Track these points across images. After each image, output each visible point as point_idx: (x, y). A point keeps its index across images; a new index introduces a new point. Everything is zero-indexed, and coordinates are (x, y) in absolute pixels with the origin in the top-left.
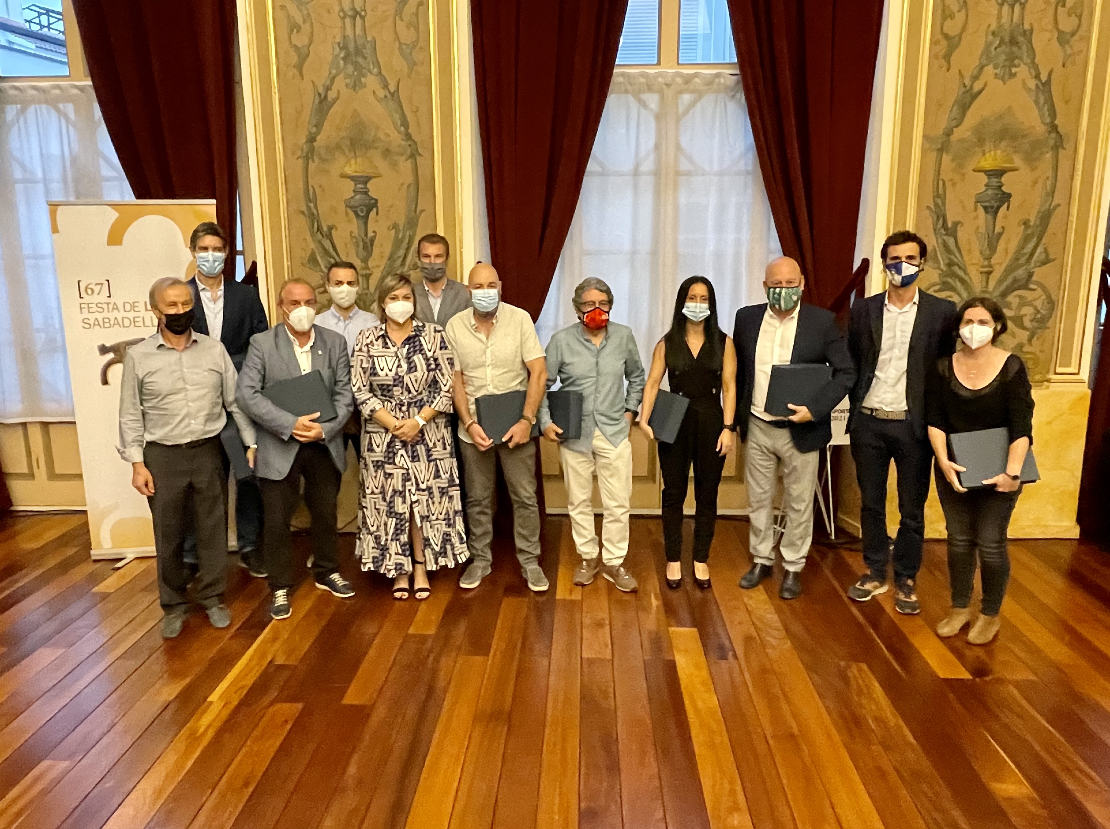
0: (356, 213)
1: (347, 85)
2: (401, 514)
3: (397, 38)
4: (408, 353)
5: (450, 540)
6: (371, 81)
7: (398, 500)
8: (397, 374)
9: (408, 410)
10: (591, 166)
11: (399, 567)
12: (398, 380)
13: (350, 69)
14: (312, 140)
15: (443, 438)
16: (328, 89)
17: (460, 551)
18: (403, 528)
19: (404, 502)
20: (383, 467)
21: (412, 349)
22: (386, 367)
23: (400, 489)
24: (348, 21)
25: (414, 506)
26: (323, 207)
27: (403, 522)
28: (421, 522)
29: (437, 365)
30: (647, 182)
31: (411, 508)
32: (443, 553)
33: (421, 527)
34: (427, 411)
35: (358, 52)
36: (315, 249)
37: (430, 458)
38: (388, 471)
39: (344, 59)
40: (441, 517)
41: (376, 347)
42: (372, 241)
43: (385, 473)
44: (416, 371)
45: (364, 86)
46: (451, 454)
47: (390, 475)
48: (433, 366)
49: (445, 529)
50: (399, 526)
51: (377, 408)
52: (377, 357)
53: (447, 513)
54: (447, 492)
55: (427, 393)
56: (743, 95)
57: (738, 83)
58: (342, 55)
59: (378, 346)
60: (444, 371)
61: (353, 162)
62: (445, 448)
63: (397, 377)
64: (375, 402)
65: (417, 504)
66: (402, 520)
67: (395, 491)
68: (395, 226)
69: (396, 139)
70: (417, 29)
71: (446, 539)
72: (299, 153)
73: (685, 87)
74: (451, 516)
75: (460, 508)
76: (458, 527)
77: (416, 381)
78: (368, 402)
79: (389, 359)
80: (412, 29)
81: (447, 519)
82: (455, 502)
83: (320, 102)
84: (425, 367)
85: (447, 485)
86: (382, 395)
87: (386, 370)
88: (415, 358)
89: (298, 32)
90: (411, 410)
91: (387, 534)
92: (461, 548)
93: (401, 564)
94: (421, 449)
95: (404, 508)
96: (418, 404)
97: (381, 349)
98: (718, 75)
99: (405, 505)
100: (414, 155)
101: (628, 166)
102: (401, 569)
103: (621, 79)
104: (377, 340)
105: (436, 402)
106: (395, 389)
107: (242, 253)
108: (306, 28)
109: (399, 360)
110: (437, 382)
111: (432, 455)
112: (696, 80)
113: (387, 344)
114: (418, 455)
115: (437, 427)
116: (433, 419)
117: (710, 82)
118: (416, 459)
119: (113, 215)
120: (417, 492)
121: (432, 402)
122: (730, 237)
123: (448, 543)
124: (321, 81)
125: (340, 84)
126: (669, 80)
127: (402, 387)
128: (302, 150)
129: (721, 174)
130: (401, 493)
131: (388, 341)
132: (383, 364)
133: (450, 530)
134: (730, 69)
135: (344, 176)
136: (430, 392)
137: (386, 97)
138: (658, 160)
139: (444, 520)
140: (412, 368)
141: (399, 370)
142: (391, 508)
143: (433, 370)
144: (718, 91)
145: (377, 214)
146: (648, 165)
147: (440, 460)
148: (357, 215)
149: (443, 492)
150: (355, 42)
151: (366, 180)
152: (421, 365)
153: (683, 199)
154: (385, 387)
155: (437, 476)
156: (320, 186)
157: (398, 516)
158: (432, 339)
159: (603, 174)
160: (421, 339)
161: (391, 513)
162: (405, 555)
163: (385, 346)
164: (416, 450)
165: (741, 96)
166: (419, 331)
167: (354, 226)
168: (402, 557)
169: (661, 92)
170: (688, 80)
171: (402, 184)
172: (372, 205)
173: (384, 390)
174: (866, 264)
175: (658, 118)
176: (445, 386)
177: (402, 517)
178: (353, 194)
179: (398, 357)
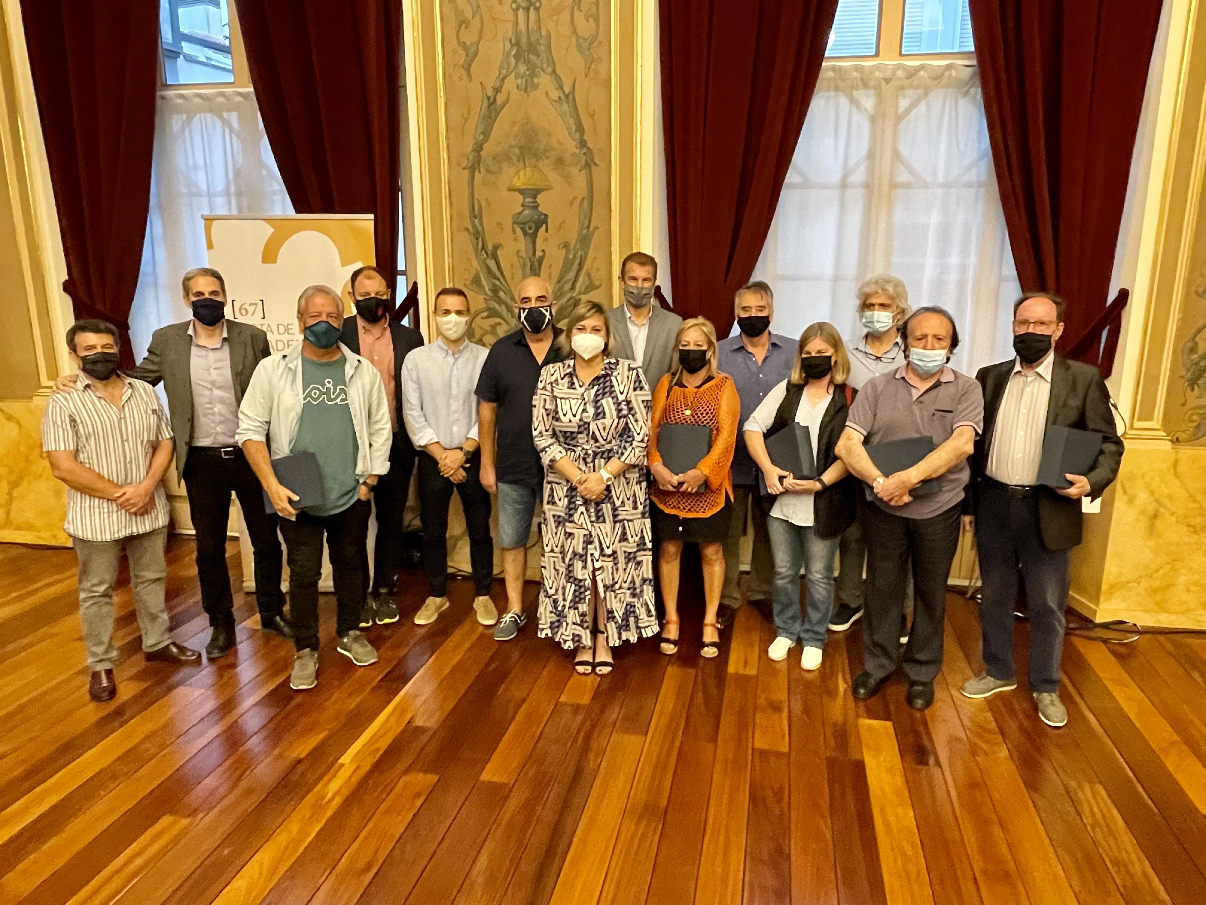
0: (523, 230)
1: (518, 87)
2: (581, 581)
3: (575, 32)
4: (596, 396)
5: (634, 612)
6: (544, 81)
7: (578, 564)
8: (581, 420)
9: (593, 461)
10: (791, 177)
11: (577, 638)
12: (584, 426)
13: (522, 68)
14: (478, 148)
15: (635, 495)
16: (497, 90)
17: (647, 624)
18: (582, 596)
19: (584, 567)
20: (564, 526)
21: (601, 391)
22: (569, 411)
23: (581, 551)
24: (521, 12)
25: (597, 573)
26: (489, 224)
27: (582, 590)
28: (605, 592)
29: (631, 409)
30: (856, 197)
31: (594, 576)
32: (627, 627)
33: (605, 598)
34: (615, 464)
35: (532, 48)
36: (479, 269)
37: (616, 519)
38: (568, 530)
39: (515, 56)
40: (626, 585)
41: (560, 387)
42: (541, 261)
43: (566, 532)
44: (604, 417)
45: (536, 87)
46: (643, 514)
47: (571, 534)
48: (625, 412)
49: (629, 599)
50: (577, 593)
51: (558, 458)
52: (561, 399)
53: (633, 582)
54: (635, 558)
55: (618, 442)
56: (979, 90)
57: (973, 77)
58: (514, 52)
59: (563, 385)
60: (638, 416)
61: (522, 173)
62: (635, 508)
63: (582, 423)
64: (556, 449)
65: (600, 571)
66: (580, 587)
67: (575, 554)
68: (566, 246)
69: (571, 146)
70: (597, 21)
71: (630, 611)
72: (465, 163)
73: (906, 82)
74: (637, 585)
75: (650, 576)
76: (646, 597)
77: (604, 429)
78: (547, 449)
79: (573, 402)
80: (591, 20)
81: (632, 588)
82: (644, 568)
83: (490, 105)
84: (615, 413)
85: (635, 549)
86: (565, 443)
87: (570, 415)
88: (604, 402)
89: (466, 28)
90: (596, 461)
91: (564, 600)
92: (648, 621)
93: (578, 635)
94: (607, 508)
95: (584, 574)
96: (605, 455)
97: (566, 390)
98: (949, 67)
99: (585, 571)
100: (589, 165)
101: (835, 178)
102: (579, 641)
103: (830, 74)
104: (562, 379)
105: (626, 454)
106: (580, 436)
107: (404, 273)
108: (475, 24)
109: (585, 404)
110: (630, 430)
111: (618, 515)
112: (922, 73)
113: (573, 384)
114: (603, 515)
115: (628, 483)
116: (623, 473)
117: (938, 76)
118: (601, 519)
119: (269, 230)
120: (601, 558)
121: (622, 454)
122: (954, 260)
123: (632, 615)
124: (490, 83)
125: (510, 84)
126: (888, 74)
127: (588, 435)
128: (468, 159)
129: (947, 186)
130: (581, 556)
131: (575, 380)
132: (566, 408)
133: (635, 600)
134: (963, 59)
135: (511, 189)
136: (621, 441)
137: (560, 98)
138: (871, 171)
139: (629, 589)
140: (599, 414)
141: (584, 415)
142: (570, 572)
143: (625, 416)
144: (948, 86)
145: (547, 231)
146: (858, 176)
147: (628, 521)
148: (525, 234)
149: (630, 557)
150: (528, 37)
151: (535, 193)
152: (610, 409)
153: (899, 216)
154: (568, 434)
155: (624, 538)
156: (487, 200)
157: (576, 582)
158: (626, 379)
159: (806, 185)
160: (613, 378)
161: (570, 577)
162: (582, 627)
163: (572, 386)
164: (602, 509)
165: (977, 92)
166: (611, 368)
167: (522, 244)
168: (579, 628)
169: (878, 89)
170: (912, 73)
171: (574, 199)
172: (542, 221)
173: (566, 438)
174: (1124, 296)
175: (873, 119)
176: (639, 434)
177: (582, 584)
178: (521, 209)
179: (584, 399)
